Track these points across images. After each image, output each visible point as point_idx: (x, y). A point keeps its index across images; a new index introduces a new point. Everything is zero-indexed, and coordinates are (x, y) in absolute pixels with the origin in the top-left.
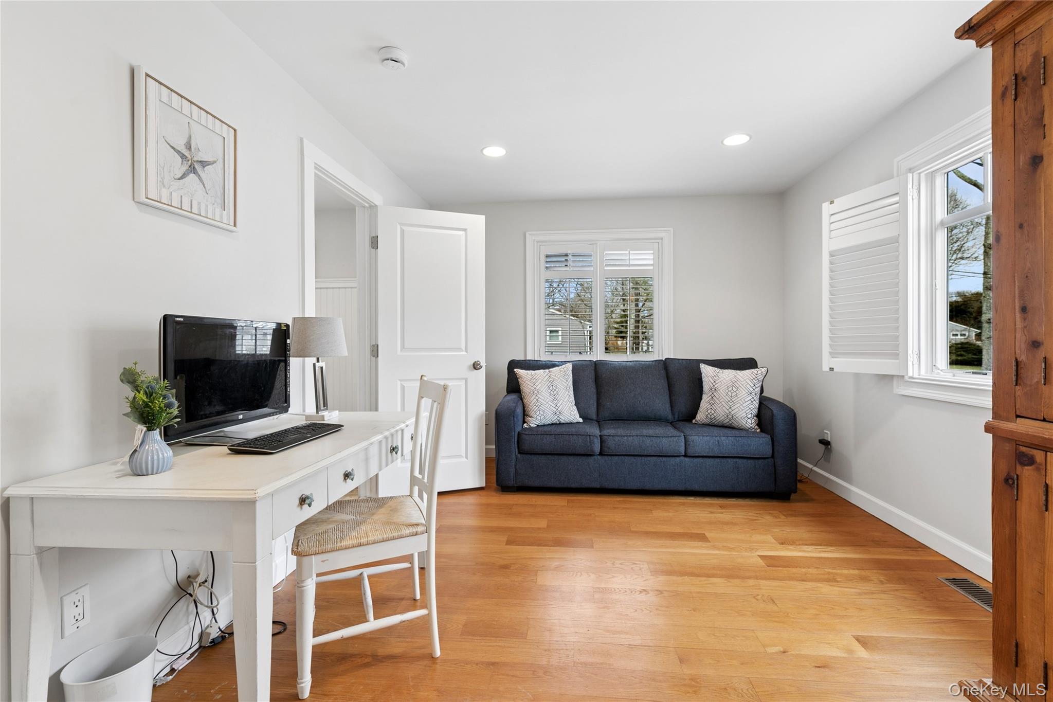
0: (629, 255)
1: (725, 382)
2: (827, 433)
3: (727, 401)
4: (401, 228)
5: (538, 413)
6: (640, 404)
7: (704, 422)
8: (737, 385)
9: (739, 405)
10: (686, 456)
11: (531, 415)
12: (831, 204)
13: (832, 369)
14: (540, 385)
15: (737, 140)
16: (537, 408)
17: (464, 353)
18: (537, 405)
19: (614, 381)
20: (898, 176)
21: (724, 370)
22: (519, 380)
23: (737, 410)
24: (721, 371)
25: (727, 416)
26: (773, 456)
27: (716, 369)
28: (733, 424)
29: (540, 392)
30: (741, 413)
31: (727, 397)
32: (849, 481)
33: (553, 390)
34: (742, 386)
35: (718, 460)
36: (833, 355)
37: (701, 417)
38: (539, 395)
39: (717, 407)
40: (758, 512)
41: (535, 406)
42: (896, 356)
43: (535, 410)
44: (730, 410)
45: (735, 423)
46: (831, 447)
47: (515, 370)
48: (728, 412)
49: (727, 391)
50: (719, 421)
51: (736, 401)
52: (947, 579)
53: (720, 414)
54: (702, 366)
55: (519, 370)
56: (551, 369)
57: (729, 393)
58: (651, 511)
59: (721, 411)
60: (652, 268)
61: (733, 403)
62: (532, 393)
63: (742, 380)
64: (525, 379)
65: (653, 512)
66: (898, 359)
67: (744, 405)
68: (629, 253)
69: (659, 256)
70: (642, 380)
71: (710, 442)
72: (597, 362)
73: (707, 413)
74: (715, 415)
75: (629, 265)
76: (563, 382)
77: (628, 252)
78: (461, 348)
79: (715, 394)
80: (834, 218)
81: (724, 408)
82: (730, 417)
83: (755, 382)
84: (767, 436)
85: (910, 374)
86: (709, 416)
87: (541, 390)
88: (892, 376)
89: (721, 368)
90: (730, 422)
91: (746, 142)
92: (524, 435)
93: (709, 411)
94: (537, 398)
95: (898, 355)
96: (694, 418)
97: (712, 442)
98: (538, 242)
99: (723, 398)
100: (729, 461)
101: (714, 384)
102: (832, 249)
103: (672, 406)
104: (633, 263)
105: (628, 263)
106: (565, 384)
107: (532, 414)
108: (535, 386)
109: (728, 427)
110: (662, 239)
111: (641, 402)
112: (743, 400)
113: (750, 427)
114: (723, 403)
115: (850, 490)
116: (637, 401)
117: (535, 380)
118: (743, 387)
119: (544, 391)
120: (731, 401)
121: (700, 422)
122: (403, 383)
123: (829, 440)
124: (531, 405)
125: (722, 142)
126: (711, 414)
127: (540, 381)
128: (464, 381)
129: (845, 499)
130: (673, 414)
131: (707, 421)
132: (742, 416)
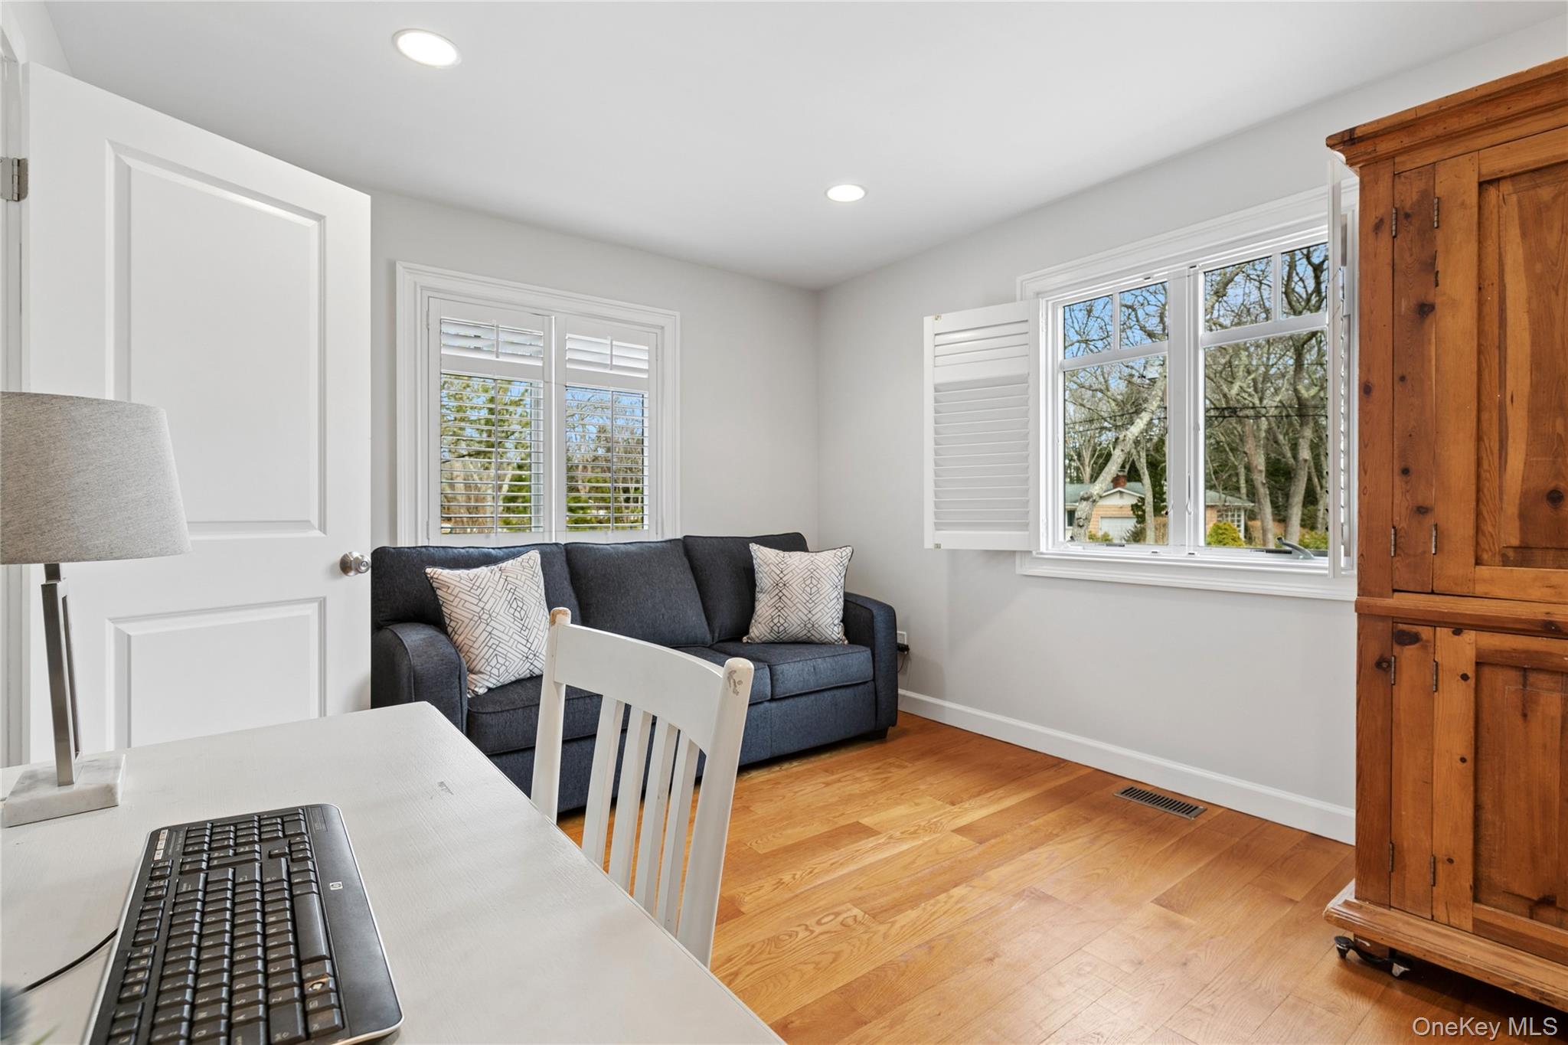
0: (612, 348)
1: (799, 571)
2: (903, 635)
3: (805, 601)
4: (118, 160)
5: (493, 663)
6: (664, 620)
7: (765, 638)
8: (817, 575)
9: (822, 606)
10: (772, 700)
11: (477, 669)
12: (936, 319)
13: (938, 546)
14: (492, 600)
15: (846, 193)
16: (491, 650)
17: (317, 533)
18: (490, 644)
19: (614, 581)
20: (1022, 300)
21: (791, 553)
22: (439, 592)
23: (820, 614)
24: (787, 554)
25: (805, 625)
26: (874, 680)
27: (777, 551)
28: (812, 637)
29: (494, 615)
30: (824, 619)
31: (804, 595)
32: (940, 695)
33: (519, 609)
34: (824, 577)
35: (812, 697)
36: (938, 526)
37: (758, 630)
38: (493, 623)
39: (789, 613)
40: (879, 764)
41: (487, 648)
42: (1025, 526)
43: (486, 657)
44: (810, 616)
45: (817, 635)
46: (908, 653)
47: (428, 570)
48: (806, 619)
49: (804, 586)
50: (791, 634)
51: (817, 600)
52: (1123, 793)
53: (794, 623)
54: (754, 547)
55: (439, 571)
56: (503, 565)
57: (808, 589)
58: (748, 807)
59: (794, 618)
60: (645, 376)
61: (813, 604)
62: (476, 618)
63: (824, 567)
64: (457, 590)
65: (751, 809)
66: (1027, 530)
67: (829, 606)
68: (612, 343)
69: (657, 355)
70: (661, 576)
71: (803, 670)
72: (569, 547)
73: (772, 624)
74: (786, 625)
75: (612, 367)
76: (532, 591)
77: (609, 342)
78: (309, 521)
79: (784, 591)
80: (940, 339)
81: (800, 613)
82: (809, 626)
83: (841, 568)
84: (863, 648)
85: (1043, 549)
86: (775, 628)
87: (497, 610)
88: (1014, 552)
89: (784, 550)
90: (809, 635)
91: (861, 199)
92: (484, 716)
93: (776, 621)
94: (489, 629)
95: (1027, 525)
96: (747, 632)
97: (806, 669)
98: (423, 288)
99: (797, 597)
100: (826, 696)
101: (781, 575)
102: (939, 381)
103: (708, 618)
104: (617, 364)
105: (609, 363)
106: (536, 594)
107: (480, 665)
108: (481, 604)
109: (805, 642)
110: (663, 328)
111: (666, 617)
112: (827, 598)
113: (836, 639)
114: (798, 605)
115: (942, 707)
116: (659, 615)
117: (480, 590)
118: (826, 579)
119: (501, 613)
120: (810, 601)
121: (757, 640)
122: (123, 627)
123: (906, 643)
124: (476, 645)
125: (826, 193)
126: (779, 625)
127: (491, 590)
128: (316, 605)
129: (934, 721)
130: (712, 632)
131: (771, 637)
132: (826, 623)
